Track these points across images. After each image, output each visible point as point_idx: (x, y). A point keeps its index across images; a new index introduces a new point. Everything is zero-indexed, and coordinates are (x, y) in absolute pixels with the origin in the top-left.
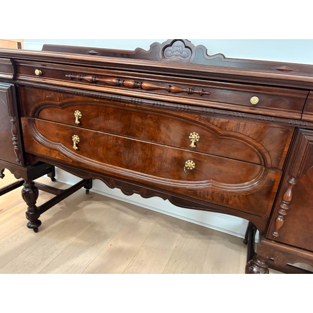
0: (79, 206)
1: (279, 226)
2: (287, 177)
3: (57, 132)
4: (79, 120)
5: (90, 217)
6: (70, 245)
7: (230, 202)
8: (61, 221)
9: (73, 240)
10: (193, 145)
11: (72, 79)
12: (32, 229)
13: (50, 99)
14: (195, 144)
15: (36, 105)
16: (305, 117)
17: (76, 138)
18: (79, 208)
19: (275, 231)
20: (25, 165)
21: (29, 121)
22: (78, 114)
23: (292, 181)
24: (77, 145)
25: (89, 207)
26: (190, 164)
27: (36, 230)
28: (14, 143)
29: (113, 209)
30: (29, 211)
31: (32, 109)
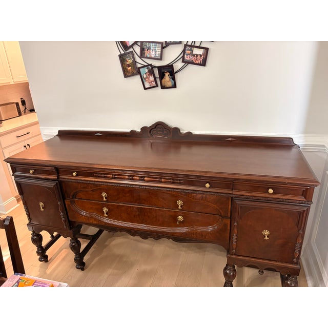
0: (106, 243)
1: (234, 247)
2: (232, 222)
3: (91, 206)
4: (106, 198)
5: (117, 251)
6: (110, 275)
7: (207, 237)
8: (97, 259)
9: (110, 271)
10: (180, 207)
11: (99, 177)
12: (80, 270)
13: (84, 188)
14: (181, 207)
15: (75, 191)
16: (234, 193)
17: (105, 209)
18: (107, 246)
19: (233, 250)
20: (71, 229)
21: (71, 202)
22: (104, 194)
23: (235, 224)
24: (107, 213)
25: (114, 243)
26: (180, 218)
27: (83, 269)
28: (62, 217)
29: (132, 241)
30: (76, 257)
31: (71, 194)
